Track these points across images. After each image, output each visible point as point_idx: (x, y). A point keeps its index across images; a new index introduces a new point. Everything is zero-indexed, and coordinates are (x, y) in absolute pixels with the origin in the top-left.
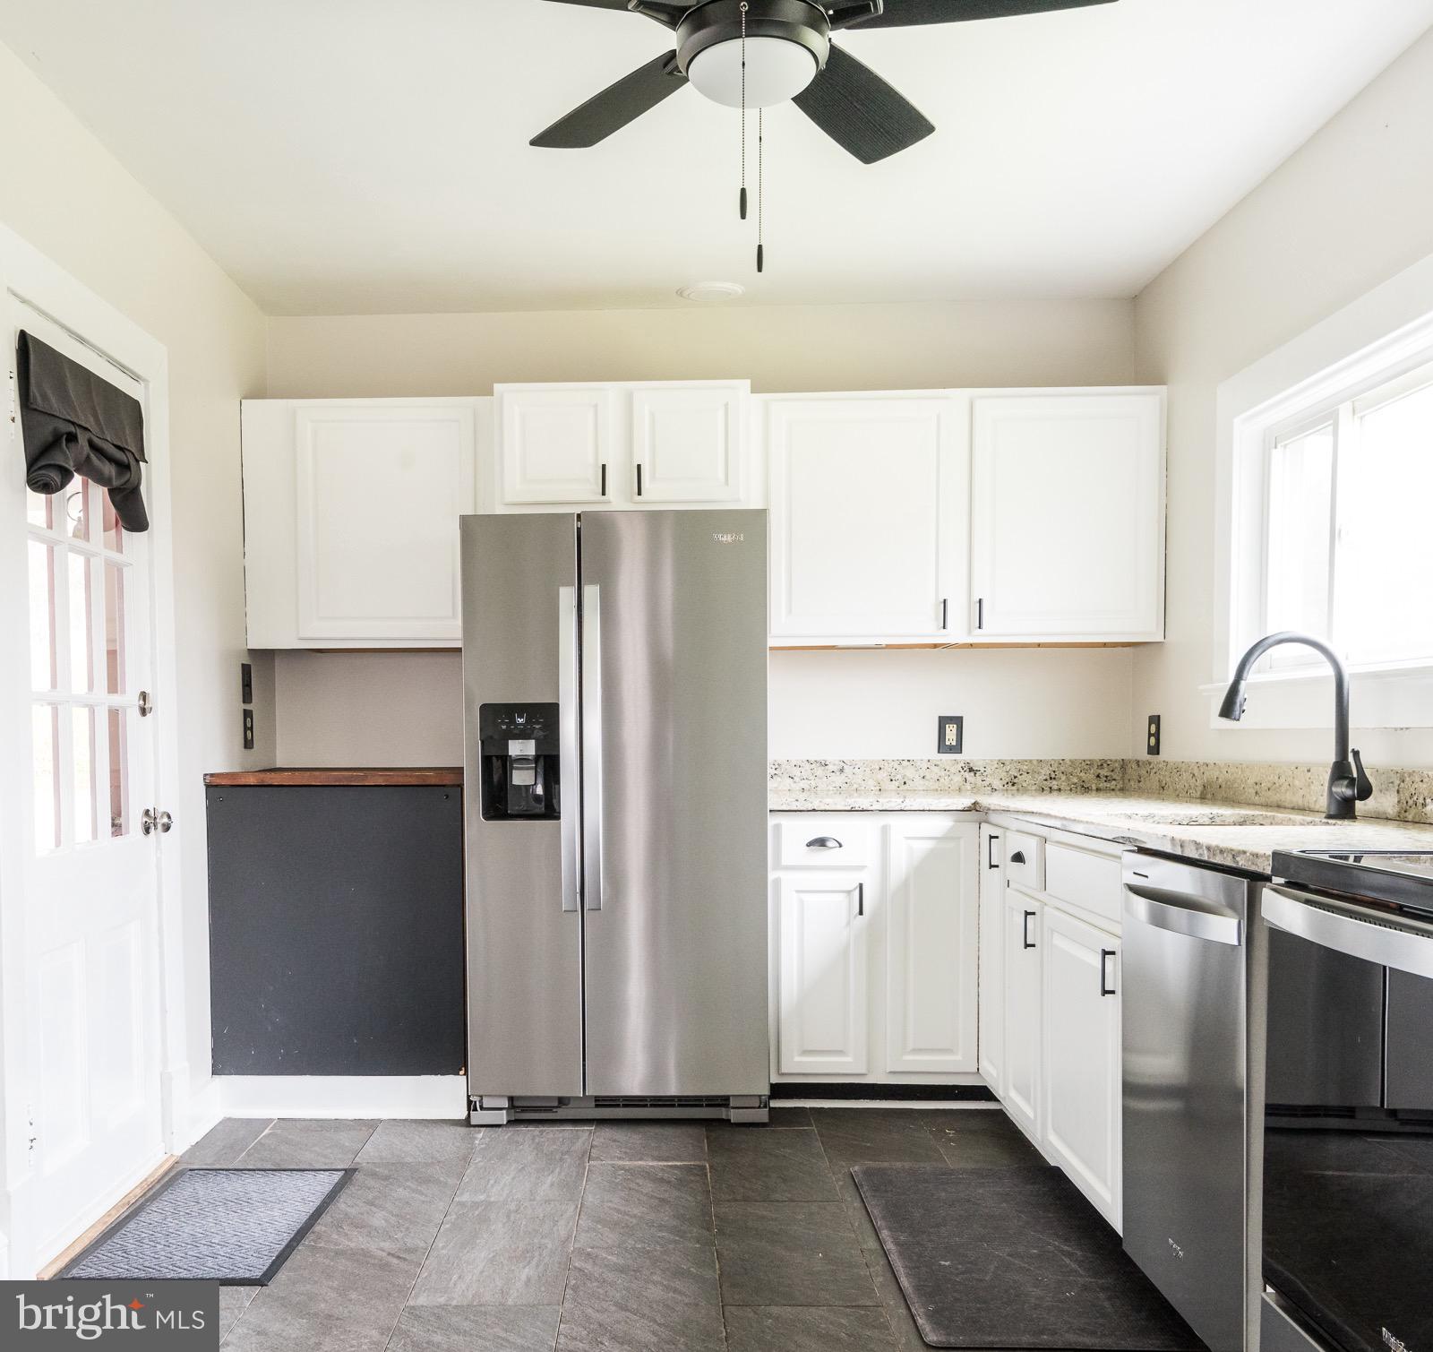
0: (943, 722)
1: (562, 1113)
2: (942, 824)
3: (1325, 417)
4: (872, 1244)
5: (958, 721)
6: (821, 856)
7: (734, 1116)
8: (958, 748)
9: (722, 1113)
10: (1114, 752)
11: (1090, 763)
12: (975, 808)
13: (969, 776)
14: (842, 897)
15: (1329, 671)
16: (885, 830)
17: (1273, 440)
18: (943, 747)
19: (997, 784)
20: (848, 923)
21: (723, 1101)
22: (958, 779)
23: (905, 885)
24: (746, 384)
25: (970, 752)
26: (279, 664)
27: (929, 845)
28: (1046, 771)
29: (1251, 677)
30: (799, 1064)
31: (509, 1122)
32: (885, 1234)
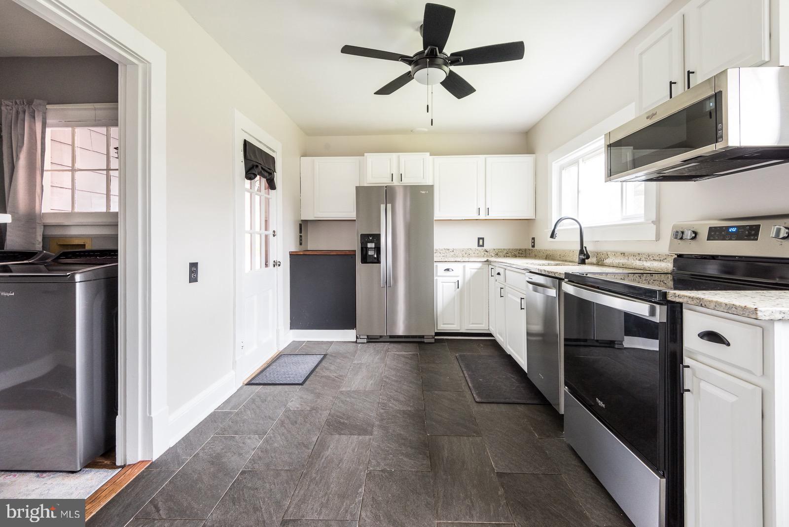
0: (479, 239)
1: (381, 340)
2: (479, 265)
3: (576, 162)
4: (462, 375)
5: (483, 239)
6: (448, 273)
7: (426, 341)
8: (483, 246)
9: (422, 340)
10: (523, 247)
11: (517, 250)
12: (487, 261)
13: (486, 253)
14: (453, 284)
15: (578, 226)
16: (464, 267)
17: (562, 168)
18: (479, 245)
19: (493, 255)
20: (455, 291)
21: (423, 337)
22: (483, 253)
23: (470, 280)
24: (428, 154)
25: (486, 247)
26: (309, 224)
27: (476, 270)
28: (505, 252)
29: (558, 228)
30: (442, 327)
31: (367, 342)
32: (465, 372)
